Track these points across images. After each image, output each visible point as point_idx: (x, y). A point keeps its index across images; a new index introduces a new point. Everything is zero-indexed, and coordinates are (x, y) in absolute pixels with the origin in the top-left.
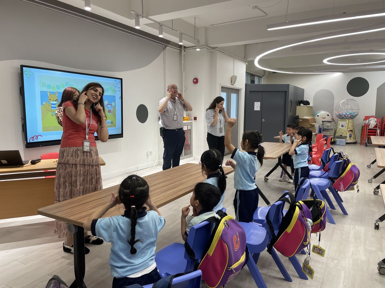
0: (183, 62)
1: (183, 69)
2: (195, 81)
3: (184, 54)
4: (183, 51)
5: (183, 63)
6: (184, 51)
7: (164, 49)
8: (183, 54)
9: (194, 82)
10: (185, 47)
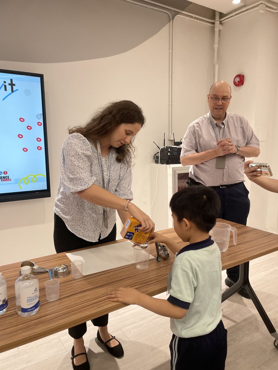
0: (216, 46)
1: (215, 60)
2: (238, 80)
3: (220, 31)
4: (217, 23)
5: (216, 49)
6: (221, 23)
7: (170, 21)
8: (217, 30)
9: (235, 83)
10: (222, 15)
